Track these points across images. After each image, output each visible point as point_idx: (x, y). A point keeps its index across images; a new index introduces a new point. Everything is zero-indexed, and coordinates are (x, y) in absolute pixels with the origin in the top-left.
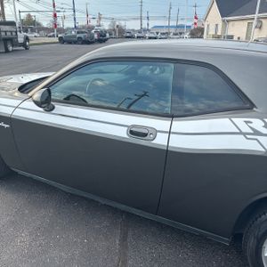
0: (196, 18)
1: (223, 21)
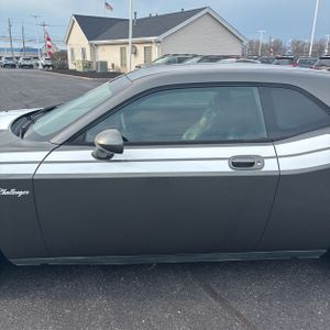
0: (49, 39)
1: (91, 45)
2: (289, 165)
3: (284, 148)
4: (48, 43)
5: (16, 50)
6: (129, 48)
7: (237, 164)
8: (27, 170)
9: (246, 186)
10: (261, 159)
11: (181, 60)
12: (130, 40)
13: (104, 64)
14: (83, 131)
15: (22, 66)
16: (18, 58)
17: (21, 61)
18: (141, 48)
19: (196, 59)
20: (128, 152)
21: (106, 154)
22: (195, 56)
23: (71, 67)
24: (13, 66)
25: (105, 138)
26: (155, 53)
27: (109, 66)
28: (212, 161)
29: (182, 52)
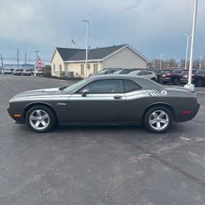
1: (65, 63)
2: (128, 98)
3: (127, 94)
4: (39, 62)
5: (21, 65)
6: (85, 65)
7: (115, 98)
8: (66, 99)
9: (118, 103)
10: (121, 97)
11: (113, 72)
12: (86, 61)
13: (72, 73)
14: (80, 90)
15: (25, 75)
16: (22, 70)
17: (24, 72)
18: (92, 65)
19: (120, 71)
20: (88, 95)
21: (84, 95)
22: (120, 69)
23: (53, 74)
24: (20, 74)
25: (85, 91)
26: (100, 68)
27: (75, 74)
28: (110, 97)
29: (113, 67)
